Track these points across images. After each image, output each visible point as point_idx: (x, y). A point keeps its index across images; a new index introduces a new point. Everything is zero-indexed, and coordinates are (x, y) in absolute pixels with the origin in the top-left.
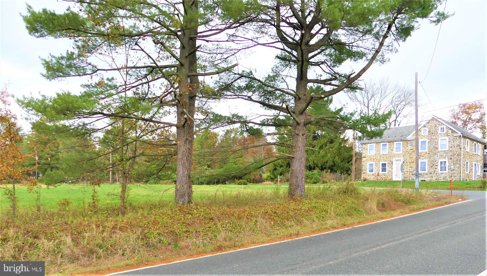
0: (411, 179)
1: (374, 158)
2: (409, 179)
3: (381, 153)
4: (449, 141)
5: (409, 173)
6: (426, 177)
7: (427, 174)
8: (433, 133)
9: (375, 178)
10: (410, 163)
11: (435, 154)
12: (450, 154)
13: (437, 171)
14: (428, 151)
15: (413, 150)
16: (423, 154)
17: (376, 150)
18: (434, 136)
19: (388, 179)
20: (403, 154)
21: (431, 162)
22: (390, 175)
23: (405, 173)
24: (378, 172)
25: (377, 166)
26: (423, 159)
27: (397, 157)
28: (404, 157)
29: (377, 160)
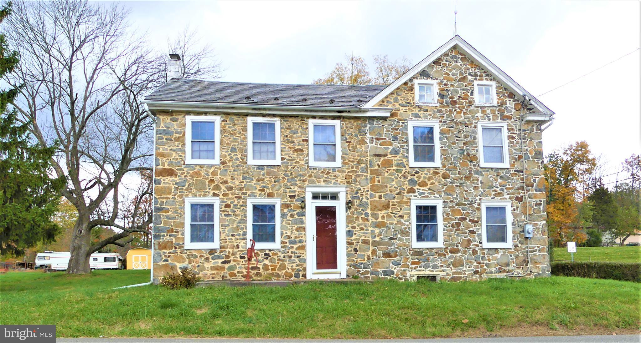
0: (380, 270)
1: (217, 179)
2: (374, 273)
3: (251, 161)
4: (509, 136)
5: (372, 248)
6: (438, 263)
7: (440, 253)
8: (454, 103)
9: (223, 268)
10: (375, 208)
11: (467, 178)
12: (516, 182)
13: (476, 243)
14: (444, 167)
15: (384, 160)
16: (424, 175)
17: (228, 144)
18: (459, 113)
19: (284, 272)
20: (347, 171)
21: (457, 207)
22: (293, 255)
23: (356, 250)
24: (239, 241)
25: (230, 213)
26: (424, 193)
27: (322, 180)
28: (348, 183)
29: (230, 189)
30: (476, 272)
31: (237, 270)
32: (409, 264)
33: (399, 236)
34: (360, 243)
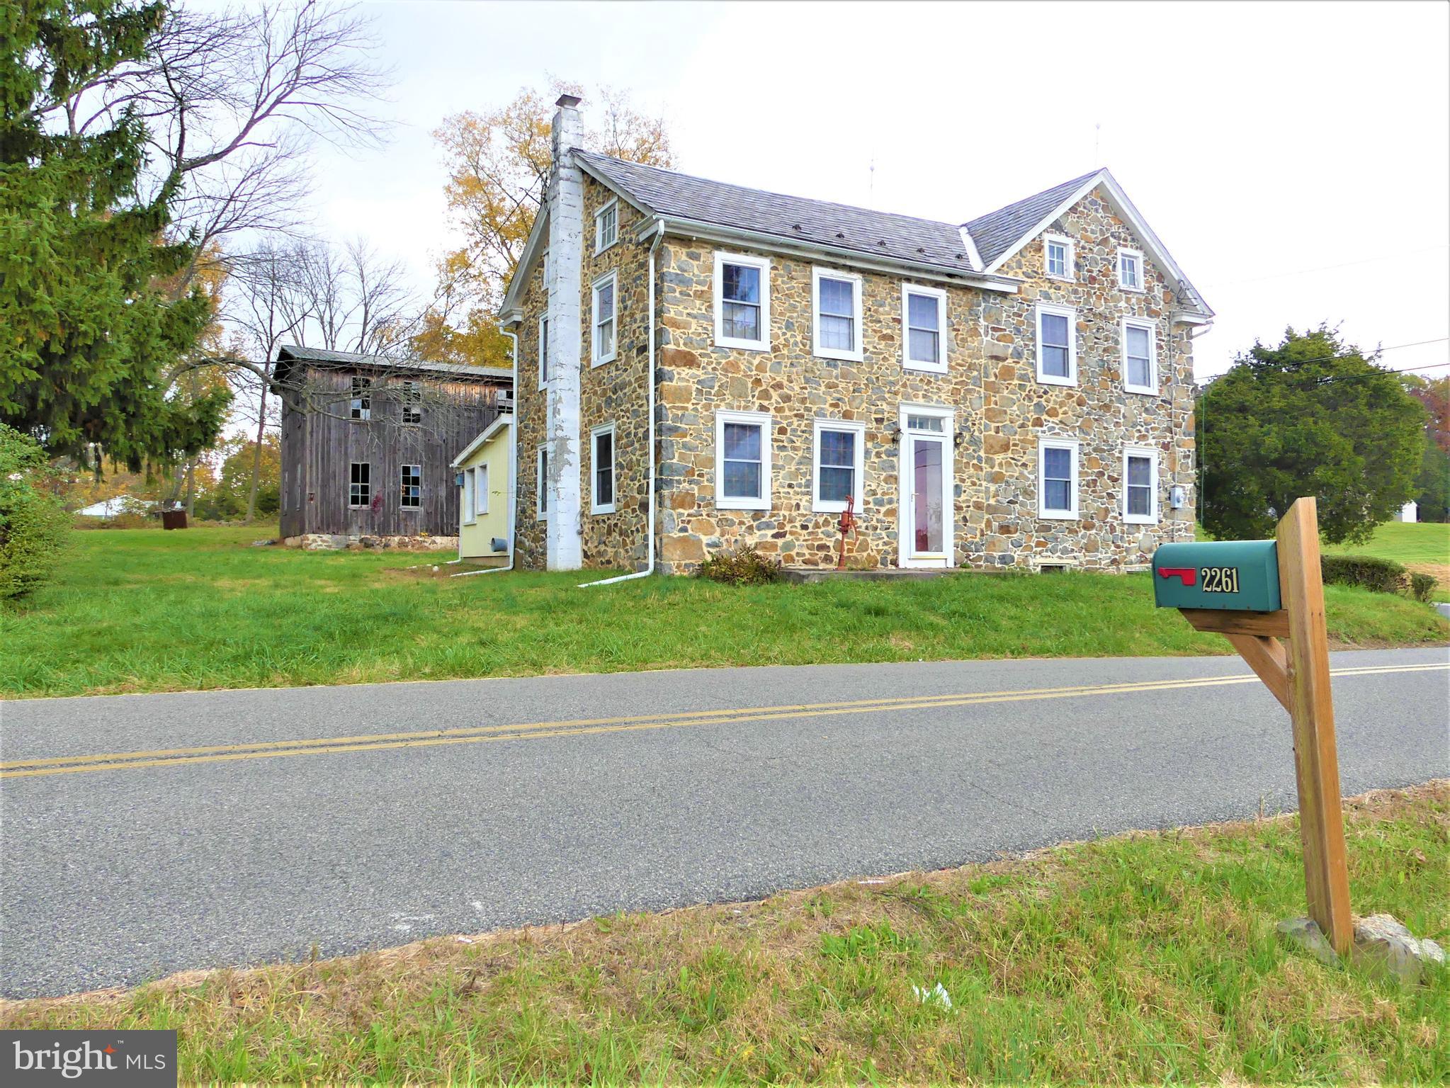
0: (996, 554)
1: (766, 377)
2: (989, 559)
3: (819, 351)
4: (1156, 344)
5: (985, 517)
6: (1069, 544)
7: (1072, 528)
8: (1093, 280)
9: (774, 547)
10: (991, 449)
11: (1106, 407)
12: (1163, 418)
13: (1114, 514)
14: (1080, 386)
15: (1003, 366)
16: (1054, 397)
17: (781, 314)
18: (1099, 298)
19: (865, 554)
20: (954, 381)
21: (1094, 455)
22: (879, 525)
23: (965, 519)
24: (799, 497)
25: (786, 444)
26: (1054, 428)
27: (921, 393)
28: (956, 402)
29: (787, 398)
30: (1114, 562)
31: (796, 550)
32: (1033, 545)
33: (1021, 498)
34: (972, 508)
